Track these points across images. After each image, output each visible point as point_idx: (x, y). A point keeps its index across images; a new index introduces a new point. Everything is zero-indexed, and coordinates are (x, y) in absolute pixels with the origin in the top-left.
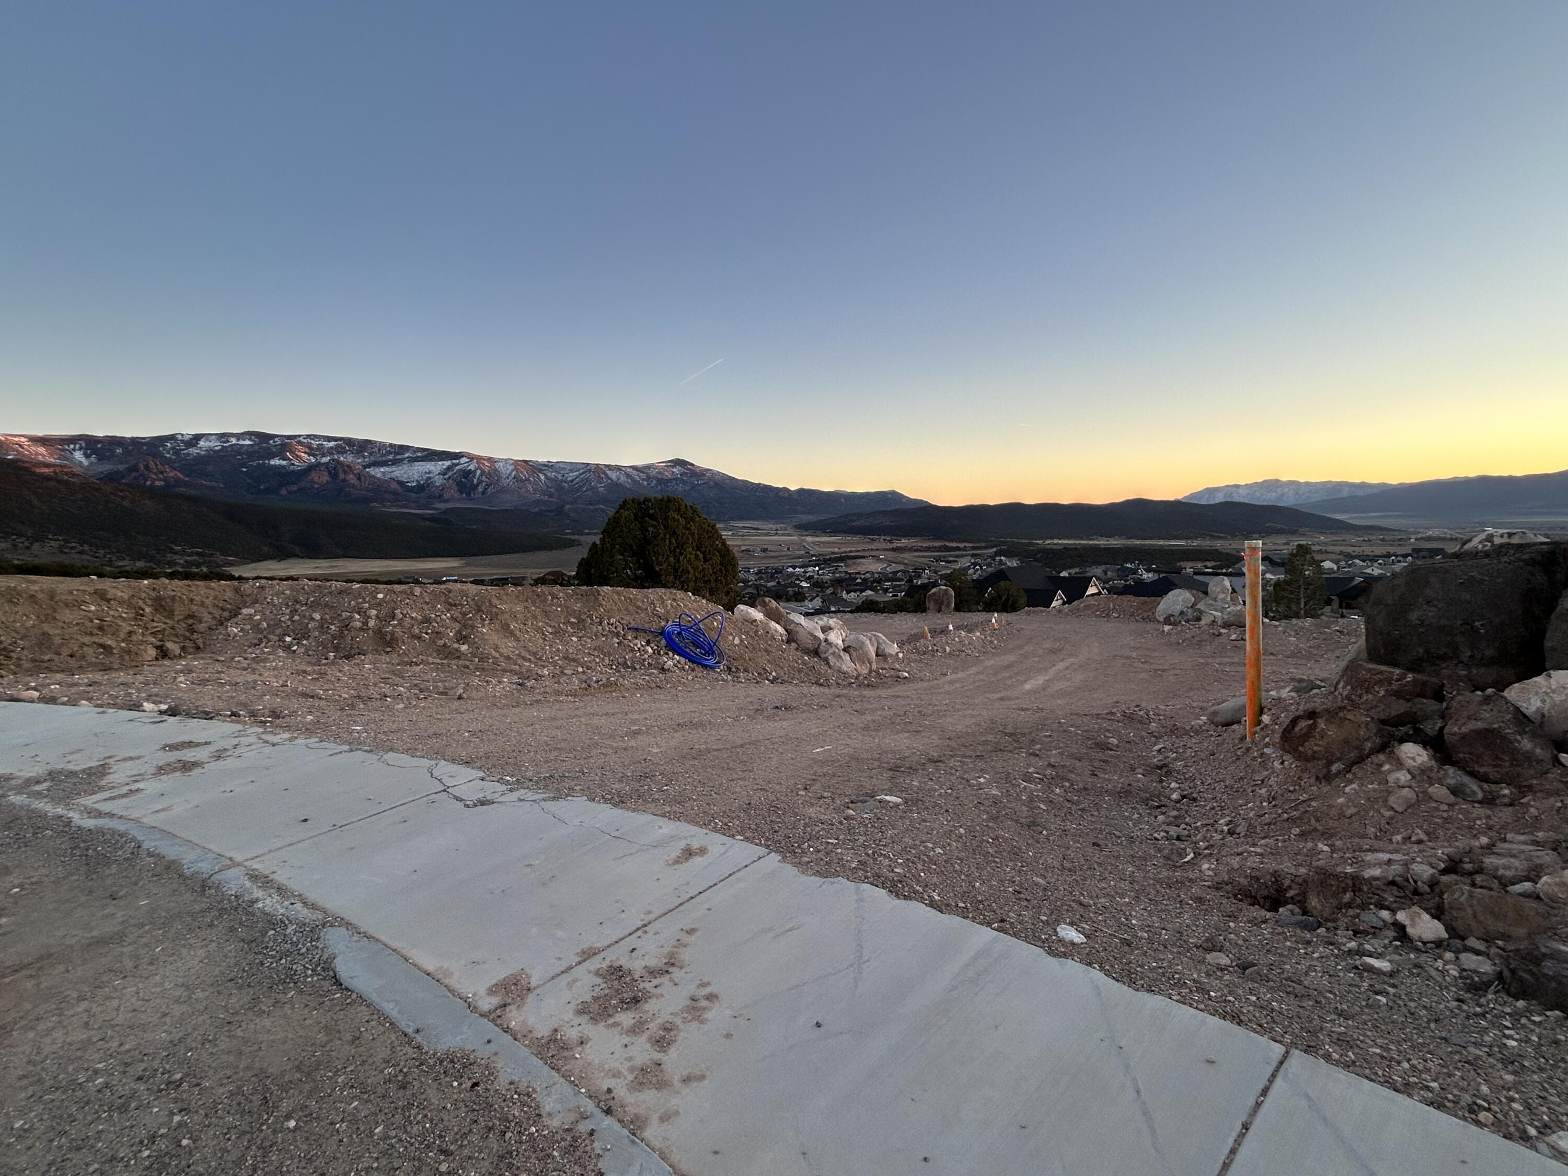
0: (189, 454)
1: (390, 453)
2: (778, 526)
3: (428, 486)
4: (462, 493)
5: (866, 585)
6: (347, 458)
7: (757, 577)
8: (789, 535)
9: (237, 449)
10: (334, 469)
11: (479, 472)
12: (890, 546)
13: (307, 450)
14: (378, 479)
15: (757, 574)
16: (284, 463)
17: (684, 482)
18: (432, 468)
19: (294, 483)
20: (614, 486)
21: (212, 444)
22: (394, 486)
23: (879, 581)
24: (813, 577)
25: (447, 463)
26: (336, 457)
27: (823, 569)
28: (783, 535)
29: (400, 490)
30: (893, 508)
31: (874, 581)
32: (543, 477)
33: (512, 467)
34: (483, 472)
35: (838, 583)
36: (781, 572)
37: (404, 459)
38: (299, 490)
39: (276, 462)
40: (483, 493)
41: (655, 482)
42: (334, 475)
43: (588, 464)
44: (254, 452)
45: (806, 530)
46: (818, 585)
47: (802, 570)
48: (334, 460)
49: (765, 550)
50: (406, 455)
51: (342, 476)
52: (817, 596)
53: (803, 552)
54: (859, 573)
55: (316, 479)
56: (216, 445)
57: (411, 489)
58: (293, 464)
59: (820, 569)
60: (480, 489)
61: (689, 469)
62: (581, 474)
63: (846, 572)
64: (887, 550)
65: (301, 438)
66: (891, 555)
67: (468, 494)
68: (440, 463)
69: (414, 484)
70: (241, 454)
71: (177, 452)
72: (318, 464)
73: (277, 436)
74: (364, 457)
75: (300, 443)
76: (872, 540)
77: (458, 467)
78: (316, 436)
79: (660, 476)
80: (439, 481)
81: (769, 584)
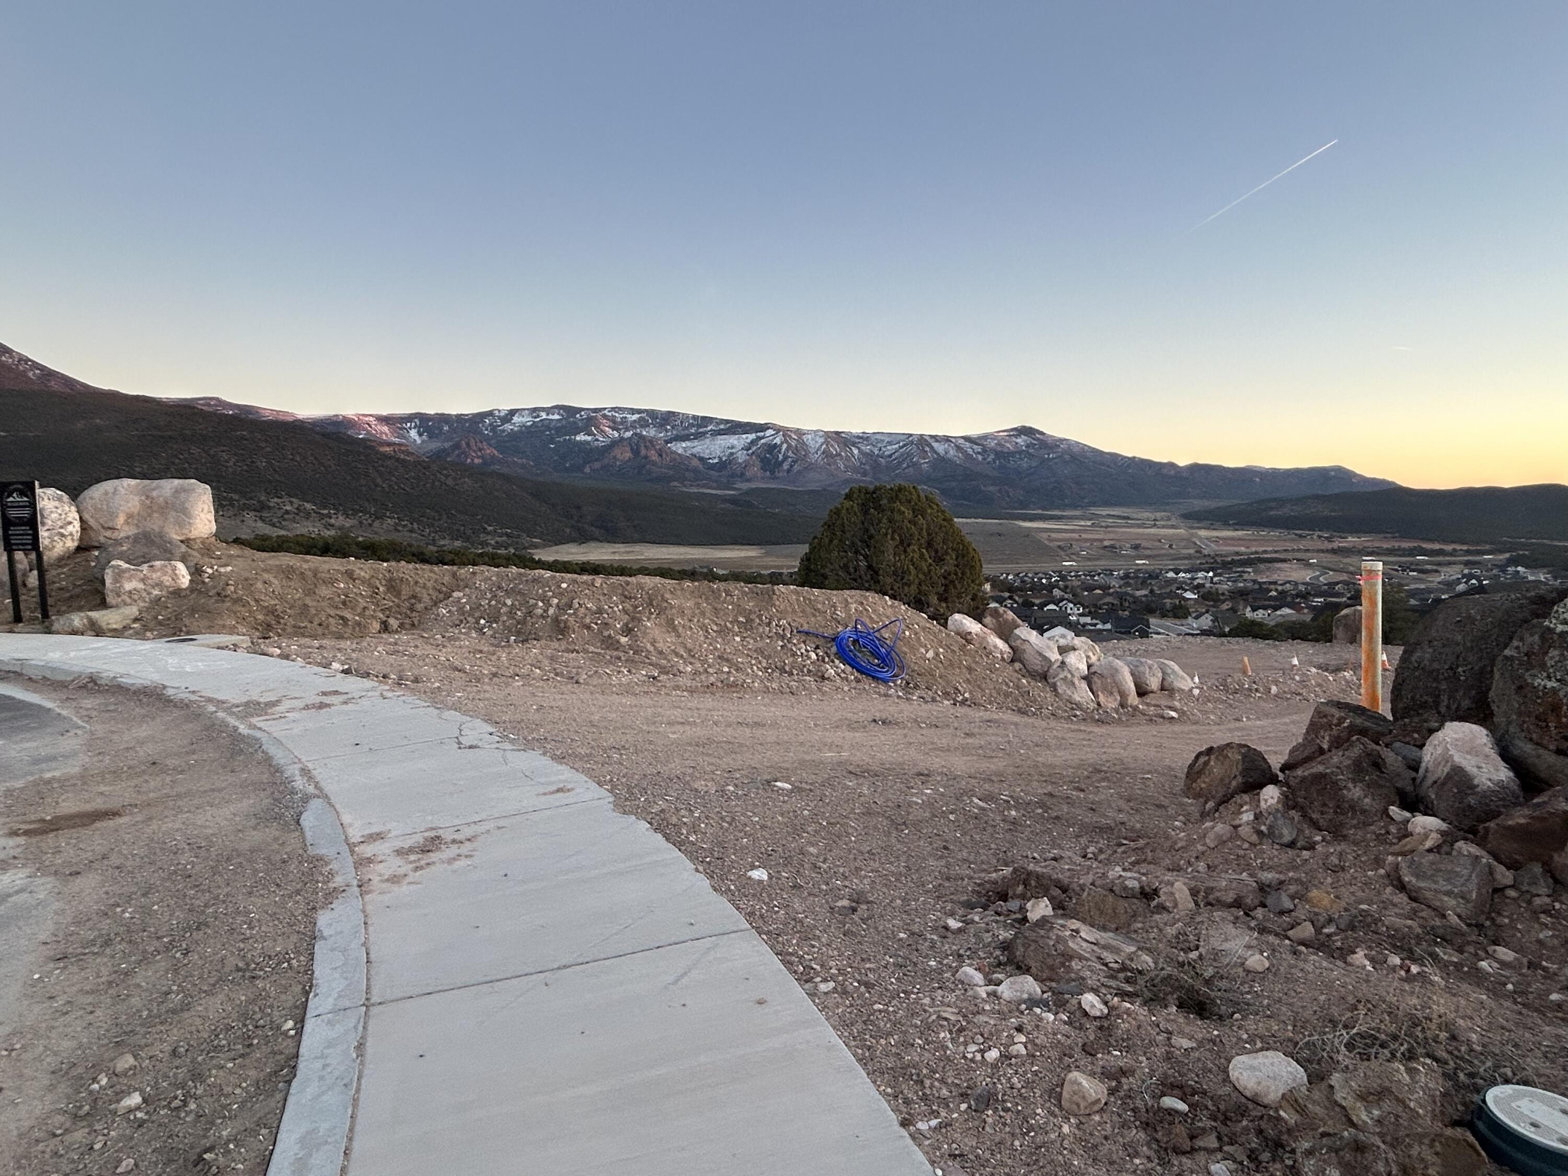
0: (504, 431)
1: (692, 425)
2: (1159, 515)
3: (730, 463)
4: (765, 471)
5: (1282, 600)
6: (650, 432)
7: (1122, 582)
8: (1173, 527)
9: (547, 424)
10: (638, 445)
11: (785, 446)
12: (1330, 546)
13: (611, 424)
14: (679, 455)
15: (1122, 578)
16: (589, 438)
17: (1031, 456)
18: (736, 442)
19: (597, 460)
20: (941, 461)
21: (524, 420)
22: (695, 462)
23: (1305, 596)
24: (1203, 585)
25: (752, 436)
26: (638, 431)
27: (1220, 575)
28: (1163, 527)
29: (701, 467)
30: (1336, 491)
31: (1297, 596)
32: (856, 451)
33: (822, 440)
34: (789, 446)
35: (1241, 595)
36: (1157, 577)
37: (706, 433)
38: (603, 467)
39: (581, 437)
40: (789, 471)
41: (992, 456)
42: (636, 452)
43: (911, 435)
44: (563, 427)
45: (1199, 520)
46: (1209, 597)
47: (1189, 576)
48: (636, 434)
49: (1136, 547)
50: (709, 428)
51: (643, 452)
52: (1207, 612)
53: (1192, 551)
54: (1275, 583)
55: (619, 456)
56: (527, 420)
57: (712, 467)
58: (597, 440)
59: (1215, 575)
60: (786, 466)
61: (1038, 439)
62: (901, 448)
63: (1255, 581)
64: (1323, 551)
65: (606, 412)
66: (1328, 558)
67: (772, 472)
68: (744, 436)
69: (716, 461)
70: (550, 429)
71: (493, 428)
72: (622, 439)
73: (583, 409)
74: (667, 431)
75: (605, 416)
76: (1300, 536)
77: (762, 441)
78: (620, 409)
79: (999, 449)
80: (742, 457)
81: (1138, 593)
